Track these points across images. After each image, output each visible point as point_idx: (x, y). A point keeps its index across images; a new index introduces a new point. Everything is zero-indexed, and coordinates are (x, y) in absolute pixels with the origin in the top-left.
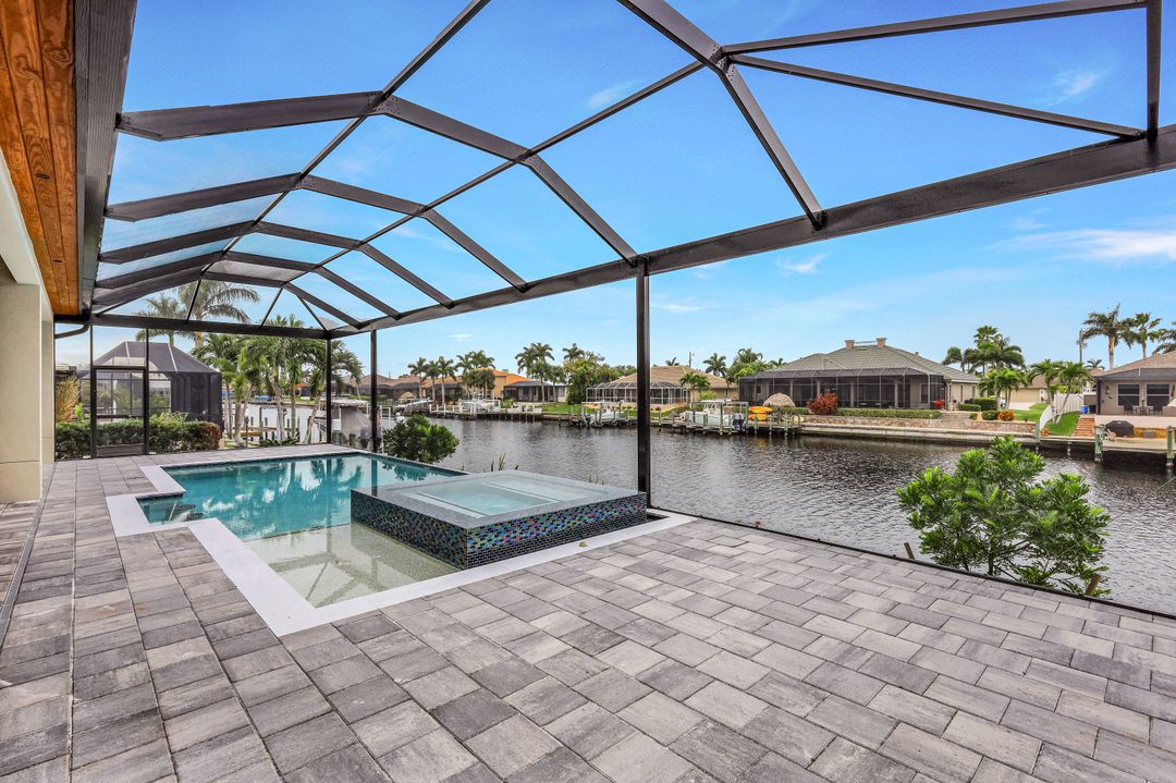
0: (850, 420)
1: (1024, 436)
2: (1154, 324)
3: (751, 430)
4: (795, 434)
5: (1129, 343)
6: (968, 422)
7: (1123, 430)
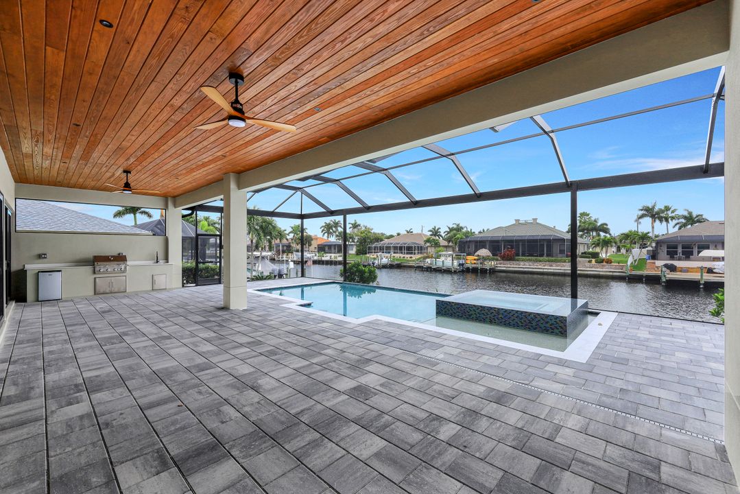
0: (522, 263)
1: (619, 272)
2: (673, 212)
3: (468, 269)
4: (493, 271)
5: (661, 221)
6: (588, 264)
7: (672, 268)
